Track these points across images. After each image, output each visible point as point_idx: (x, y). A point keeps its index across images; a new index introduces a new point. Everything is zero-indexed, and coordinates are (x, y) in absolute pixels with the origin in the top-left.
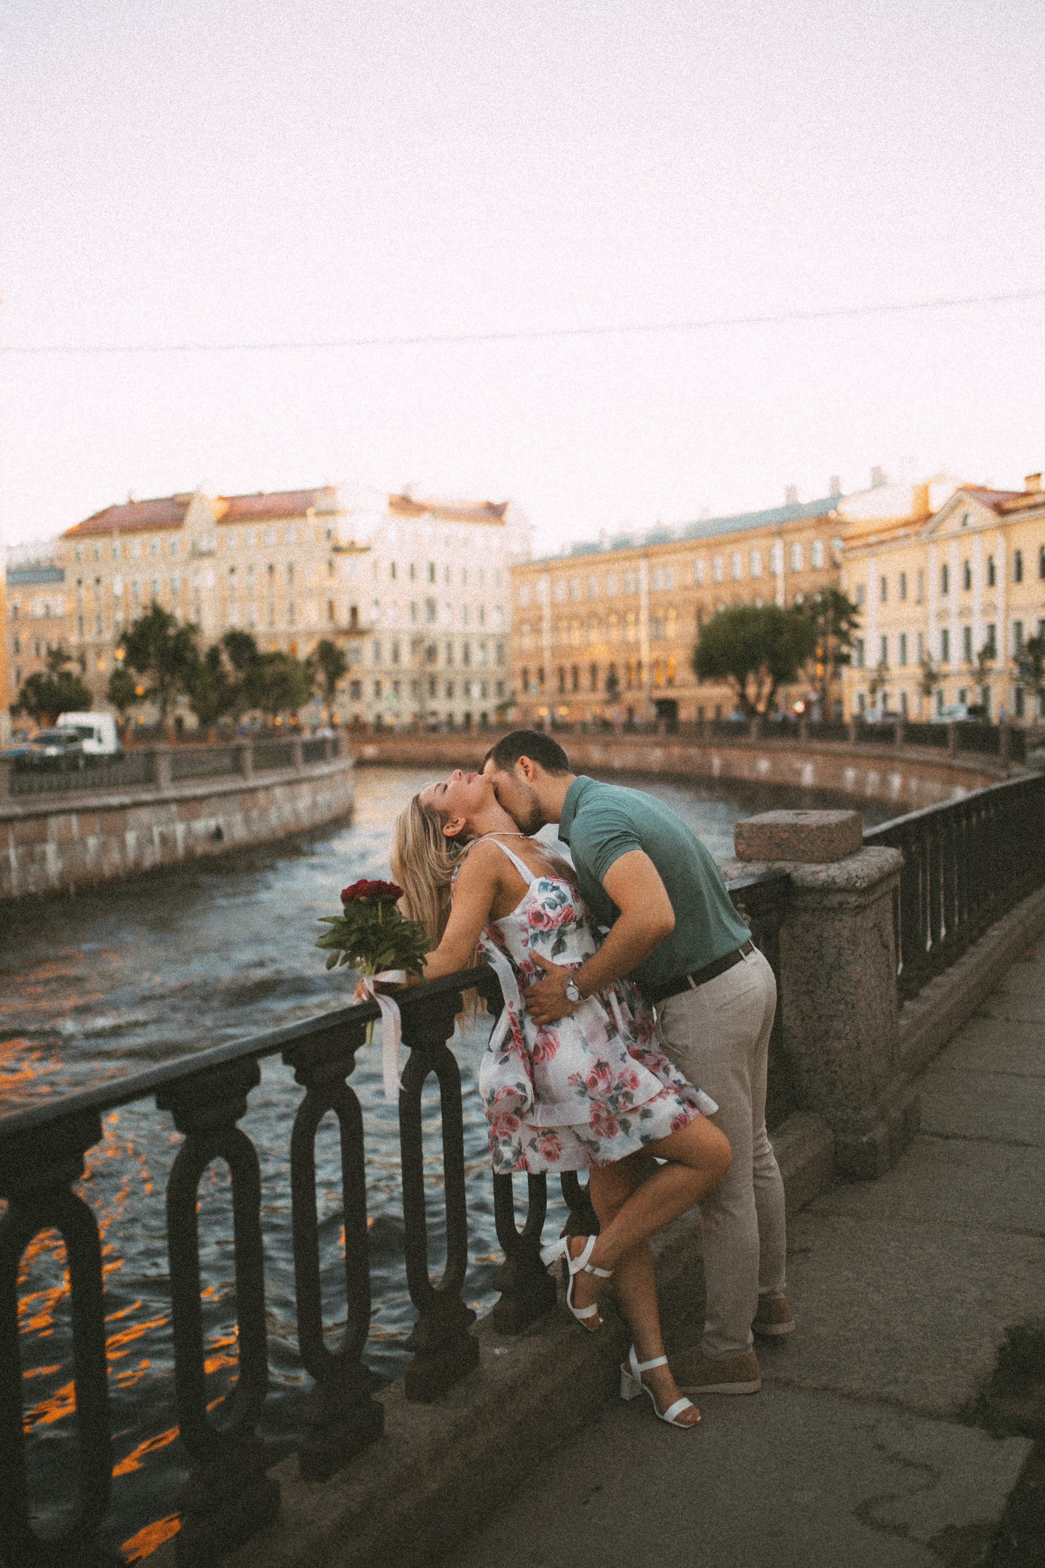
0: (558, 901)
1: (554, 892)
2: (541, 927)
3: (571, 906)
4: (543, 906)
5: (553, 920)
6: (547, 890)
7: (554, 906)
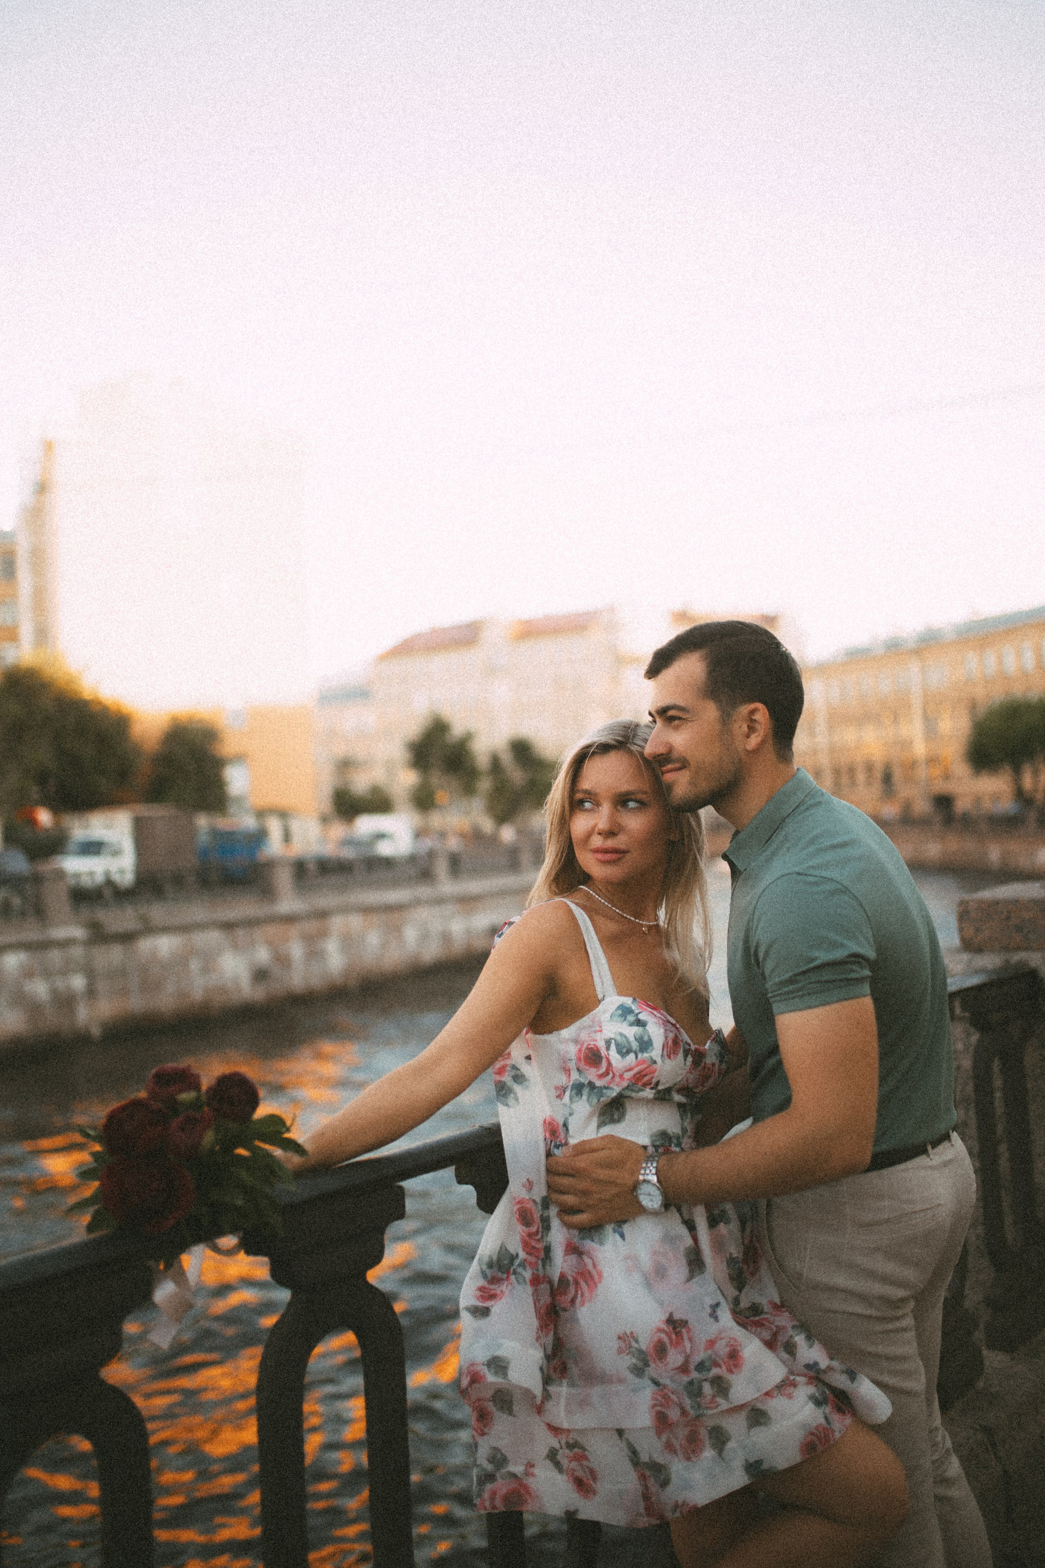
0: (635, 1045)
1: (636, 1029)
2: (591, 1075)
3: (655, 1062)
4: (608, 1043)
5: (615, 1072)
6: (625, 1020)
7: (624, 1050)
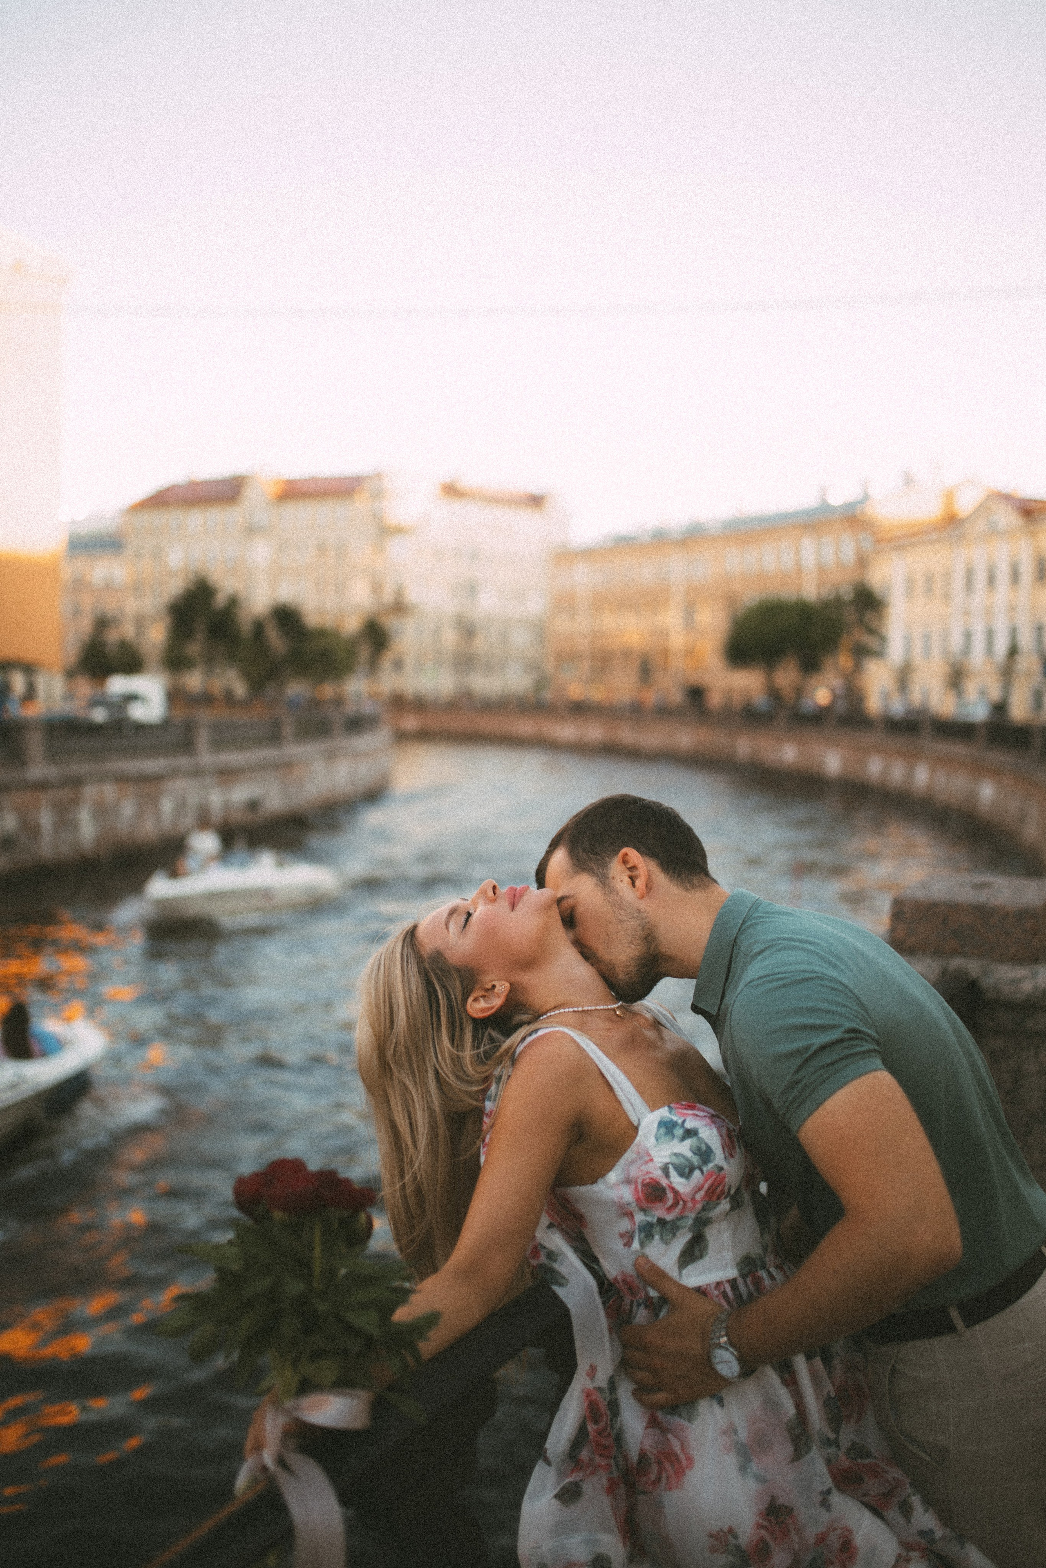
0: (695, 1160)
1: (688, 1142)
2: (659, 1212)
3: (722, 1170)
4: (665, 1170)
5: (685, 1198)
6: (673, 1136)
7: (687, 1170)
